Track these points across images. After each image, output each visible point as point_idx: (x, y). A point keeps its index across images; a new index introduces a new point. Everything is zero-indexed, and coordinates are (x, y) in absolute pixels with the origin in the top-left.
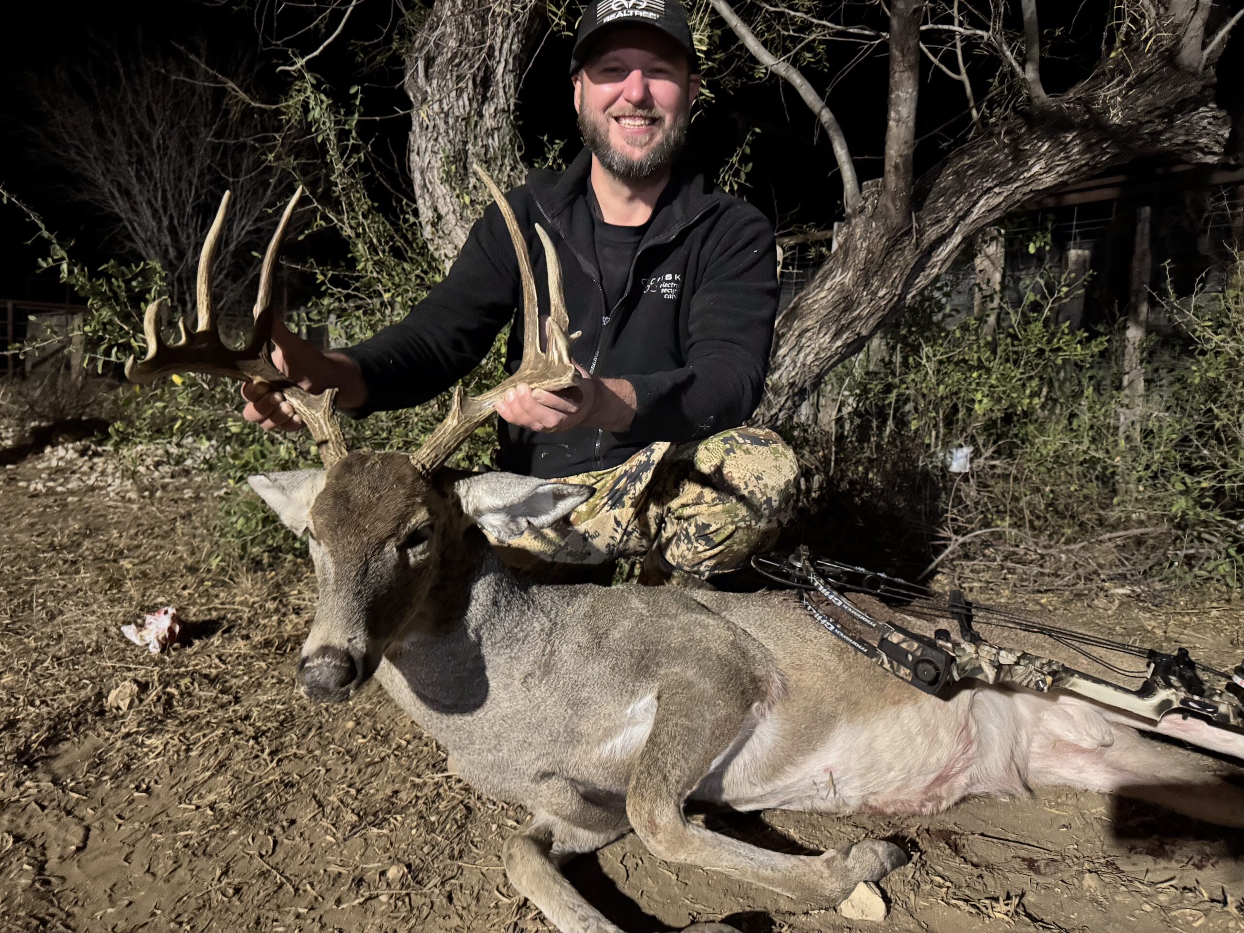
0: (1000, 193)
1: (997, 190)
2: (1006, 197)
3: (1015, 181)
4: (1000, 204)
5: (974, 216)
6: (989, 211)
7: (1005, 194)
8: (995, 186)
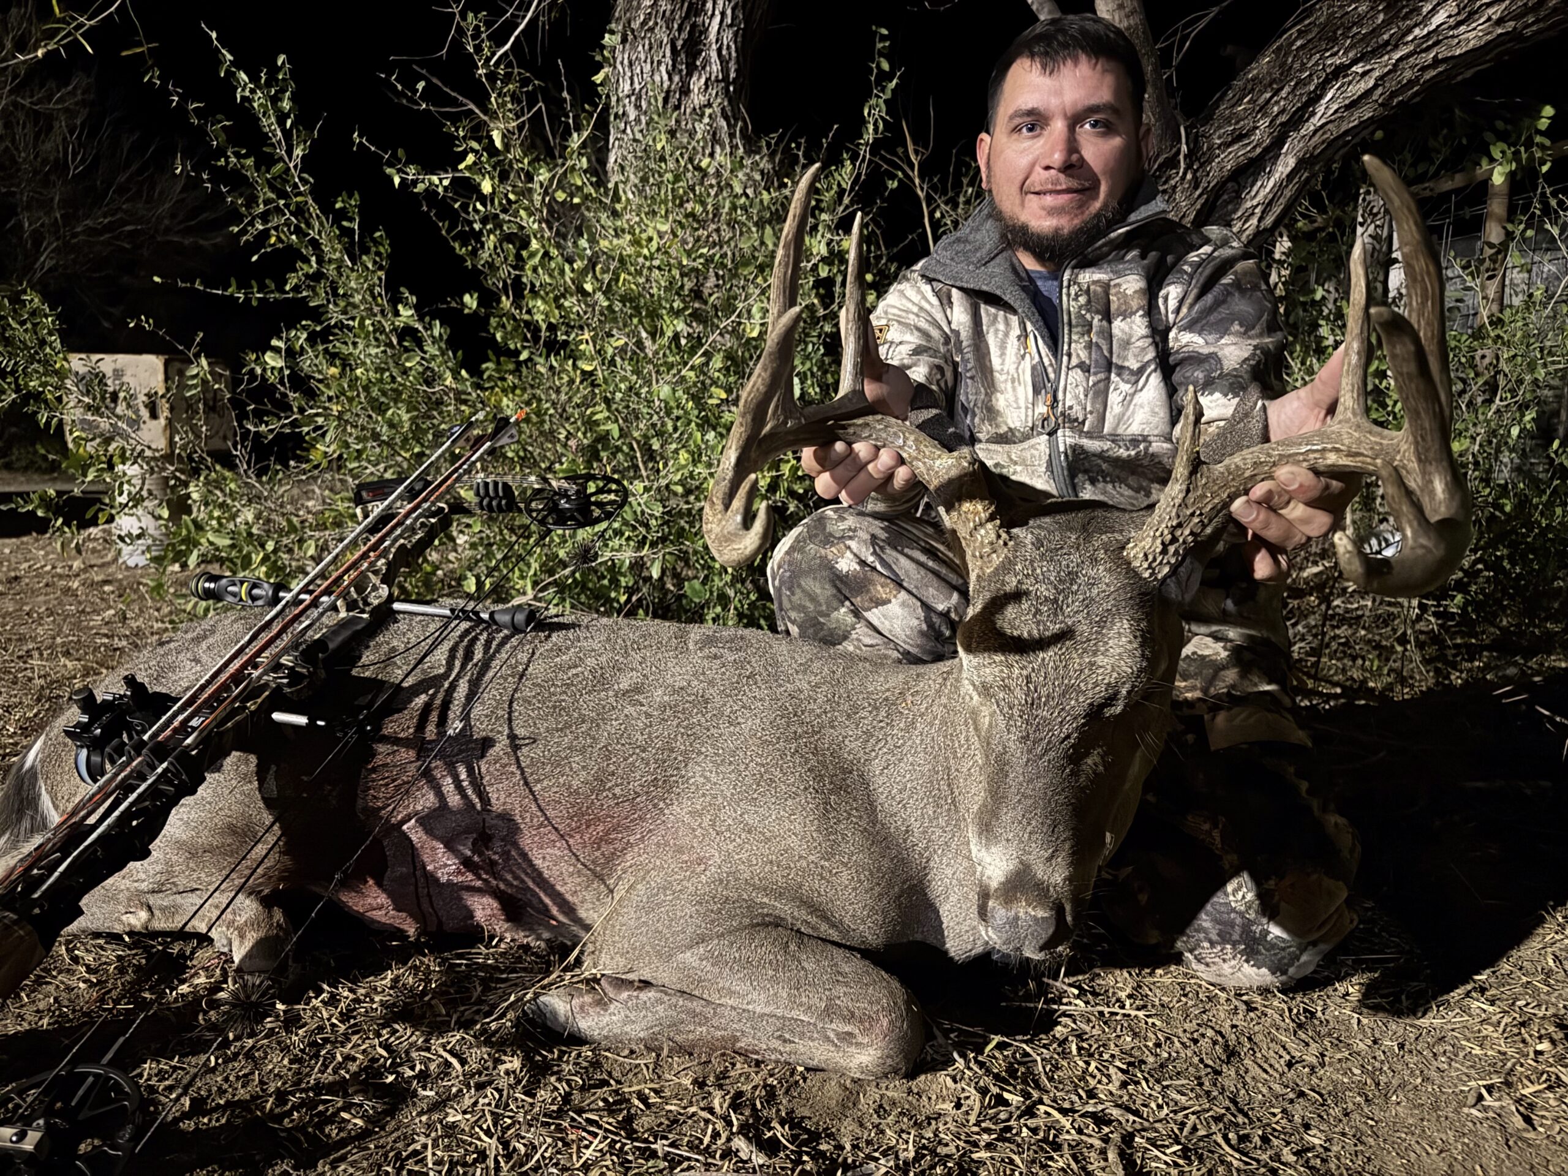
0: (1365, 74)
1: (1359, 68)
2: (1381, 78)
3: (1396, 47)
4: (1368, 93)
5: (1316, 121)
6: (1347, 107)
7: (1376, 74)
8: (1355, 62)
